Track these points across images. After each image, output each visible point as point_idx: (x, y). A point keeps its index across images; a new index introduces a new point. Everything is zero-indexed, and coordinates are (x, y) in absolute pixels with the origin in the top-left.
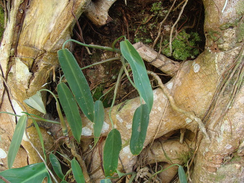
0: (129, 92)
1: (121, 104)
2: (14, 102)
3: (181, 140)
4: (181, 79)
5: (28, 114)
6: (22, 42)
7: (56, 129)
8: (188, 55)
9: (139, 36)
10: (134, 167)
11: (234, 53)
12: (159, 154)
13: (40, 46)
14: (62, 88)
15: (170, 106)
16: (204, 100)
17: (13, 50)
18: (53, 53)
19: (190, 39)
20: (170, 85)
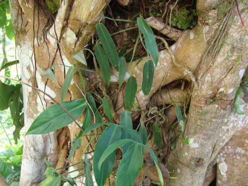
1: (139, 60)
2: (64, 57)
3: (182, 88)
4: (181, 43)
5: (75, 65)
6: (71, 17)
7: (92, 76)
8: (188, 26)
9: (152, 12)
10: (147, 106)
11: (215, 27)
12: (166, 97)
13: (84, 21)
14: (98, 47)
15: (172, 63)
16: (196, 59)
17: (65, 22)
18: (93, 25)
19: (189, 15)
20: (173, 47)
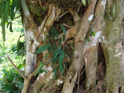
0: (62, 32)
2: (43, 34)
4: (71, 29)
5: (46, 36)
6: (46, 25)
10: (64, 45)
11: (78, 26)
12: (69, 42)
13: (49, 26)
14: (52, 31)
15: (69, 34)
16: (75, 33)
17: (44, 26)
20: (69, 30)
